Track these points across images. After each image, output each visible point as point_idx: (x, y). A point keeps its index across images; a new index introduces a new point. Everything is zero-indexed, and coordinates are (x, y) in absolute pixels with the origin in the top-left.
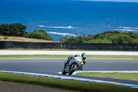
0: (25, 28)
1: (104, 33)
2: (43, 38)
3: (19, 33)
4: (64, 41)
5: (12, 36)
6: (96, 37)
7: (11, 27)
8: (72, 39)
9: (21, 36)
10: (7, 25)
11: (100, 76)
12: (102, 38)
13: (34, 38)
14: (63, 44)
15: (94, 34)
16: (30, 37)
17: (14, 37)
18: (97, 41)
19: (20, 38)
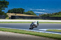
0: (24, 10)
1: (59, 13)
2: (32, 15)
3: (21, 12)
4: (41, 16)
5: (19, 13)
6: (56, 14)
7: (18, 9)
8: (45, 15)
9: (22, 13)
10: (16, 9)
11: (57, 31)
12: (58, 15)
13: (28, 14)
14: (41, 17)
15: (55, 13)
16: (26, 14)
17: (19, 14)
18: (56, 16)
19: (22, 14)
